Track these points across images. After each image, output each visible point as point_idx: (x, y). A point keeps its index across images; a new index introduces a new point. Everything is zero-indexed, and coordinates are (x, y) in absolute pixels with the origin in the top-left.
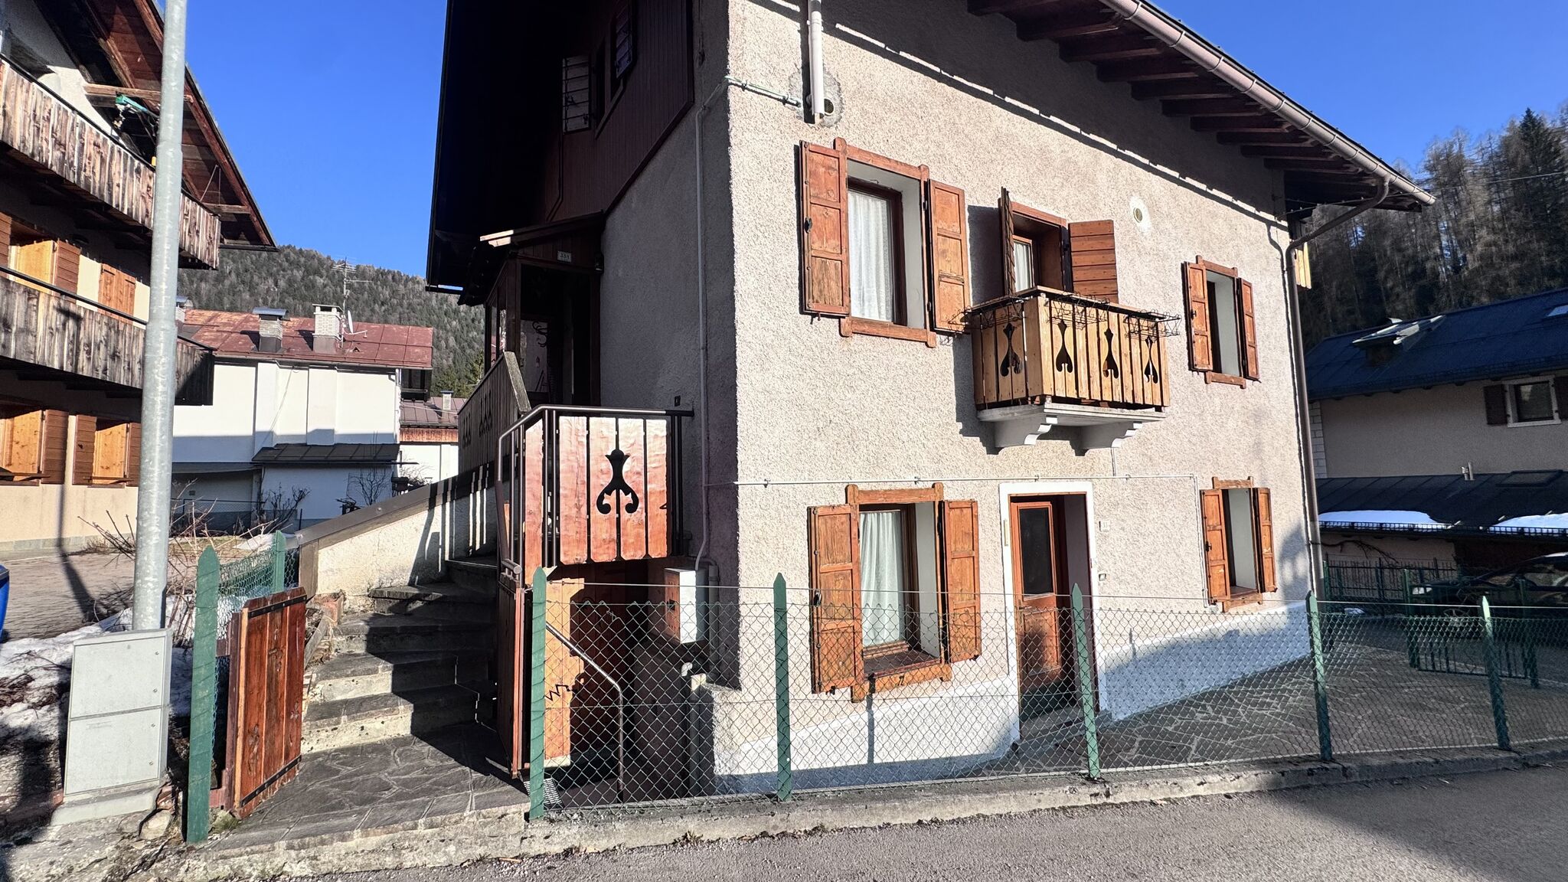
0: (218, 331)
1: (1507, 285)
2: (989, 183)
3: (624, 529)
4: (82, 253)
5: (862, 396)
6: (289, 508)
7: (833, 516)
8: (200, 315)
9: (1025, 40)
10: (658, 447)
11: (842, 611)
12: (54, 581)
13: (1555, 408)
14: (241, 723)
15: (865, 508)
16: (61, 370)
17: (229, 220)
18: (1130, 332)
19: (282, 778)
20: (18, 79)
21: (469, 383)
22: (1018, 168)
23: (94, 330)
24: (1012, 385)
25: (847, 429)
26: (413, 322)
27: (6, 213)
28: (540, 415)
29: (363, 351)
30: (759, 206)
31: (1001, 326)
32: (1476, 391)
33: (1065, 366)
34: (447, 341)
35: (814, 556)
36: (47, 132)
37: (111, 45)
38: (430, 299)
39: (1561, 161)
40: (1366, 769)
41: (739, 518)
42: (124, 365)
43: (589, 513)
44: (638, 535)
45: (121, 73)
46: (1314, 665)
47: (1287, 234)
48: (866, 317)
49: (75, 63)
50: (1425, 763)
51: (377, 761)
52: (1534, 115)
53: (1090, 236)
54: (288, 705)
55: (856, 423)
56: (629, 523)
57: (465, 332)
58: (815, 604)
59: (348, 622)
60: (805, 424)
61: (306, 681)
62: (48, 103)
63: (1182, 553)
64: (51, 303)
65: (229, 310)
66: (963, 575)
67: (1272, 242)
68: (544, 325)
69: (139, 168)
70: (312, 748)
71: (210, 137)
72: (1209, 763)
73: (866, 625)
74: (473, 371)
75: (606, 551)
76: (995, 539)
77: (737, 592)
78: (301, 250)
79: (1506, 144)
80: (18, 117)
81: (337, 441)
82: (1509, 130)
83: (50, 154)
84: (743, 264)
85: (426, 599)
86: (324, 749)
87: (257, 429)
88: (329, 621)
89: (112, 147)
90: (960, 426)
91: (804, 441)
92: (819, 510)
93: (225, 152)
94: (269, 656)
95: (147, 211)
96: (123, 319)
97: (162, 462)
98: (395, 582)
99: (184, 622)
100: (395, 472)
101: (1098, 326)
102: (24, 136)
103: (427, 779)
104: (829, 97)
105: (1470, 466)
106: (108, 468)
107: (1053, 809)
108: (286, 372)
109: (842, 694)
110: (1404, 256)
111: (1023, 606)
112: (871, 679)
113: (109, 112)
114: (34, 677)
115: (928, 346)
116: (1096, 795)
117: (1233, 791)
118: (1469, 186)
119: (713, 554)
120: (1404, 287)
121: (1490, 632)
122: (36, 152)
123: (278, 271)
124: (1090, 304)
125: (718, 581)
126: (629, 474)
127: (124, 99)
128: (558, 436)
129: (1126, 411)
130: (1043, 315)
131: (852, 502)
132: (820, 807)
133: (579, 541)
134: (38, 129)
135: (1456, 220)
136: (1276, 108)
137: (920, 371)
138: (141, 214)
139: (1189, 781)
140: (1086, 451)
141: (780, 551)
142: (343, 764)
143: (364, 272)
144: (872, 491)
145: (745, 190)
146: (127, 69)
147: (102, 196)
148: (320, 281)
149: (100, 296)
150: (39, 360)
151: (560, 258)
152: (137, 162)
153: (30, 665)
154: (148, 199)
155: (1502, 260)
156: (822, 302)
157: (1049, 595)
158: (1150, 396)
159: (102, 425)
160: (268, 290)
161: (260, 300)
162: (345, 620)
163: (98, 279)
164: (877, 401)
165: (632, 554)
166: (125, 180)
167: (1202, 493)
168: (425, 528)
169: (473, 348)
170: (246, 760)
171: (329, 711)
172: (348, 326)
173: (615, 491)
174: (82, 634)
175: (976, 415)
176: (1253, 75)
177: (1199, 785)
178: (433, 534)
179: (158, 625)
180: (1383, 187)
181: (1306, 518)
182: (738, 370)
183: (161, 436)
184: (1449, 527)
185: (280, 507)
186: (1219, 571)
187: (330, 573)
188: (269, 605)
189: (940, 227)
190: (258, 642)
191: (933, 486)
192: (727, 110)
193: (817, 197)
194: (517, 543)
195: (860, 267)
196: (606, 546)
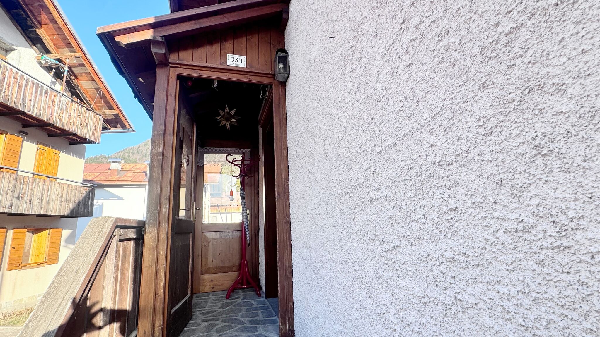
4: (25, 140)
17: (108, 117)
37: (42, 32)
45: (50, 47)
106: (38, 255)
146: (53, 44)
151: (230, 63)
154: (52, 108)
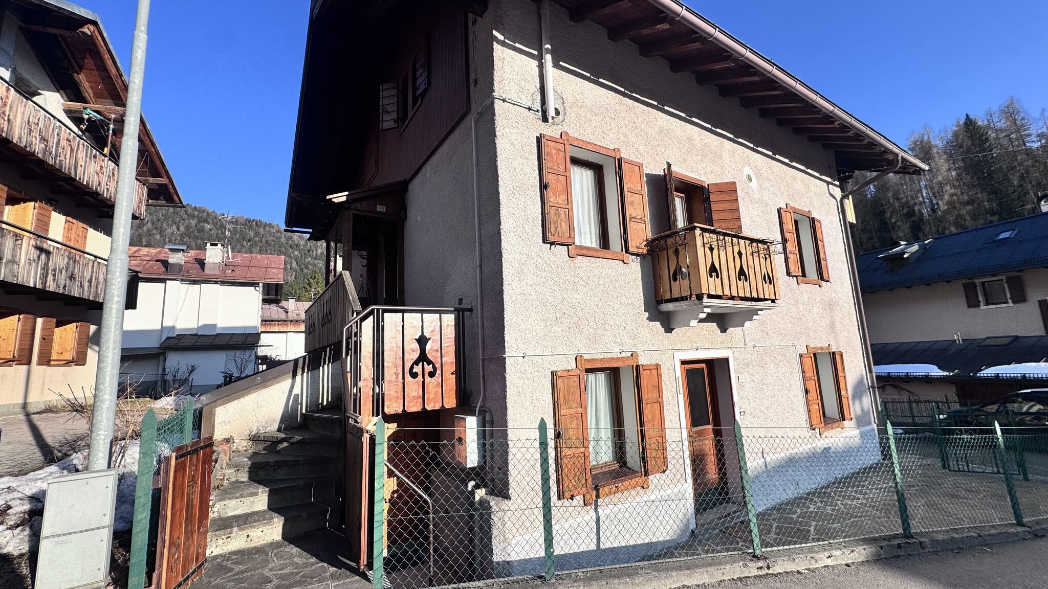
0: (141, 260)
1: (965, 220)
2: (657, 159)
3: (427, 389)
4: (53, 210)
5: (584, 296)
6: (184, 378)
7: (568, 377)
8: (132, 250)
9: (674, 72)
10: (449, 332)
11: (577, 444)
12: (22, 433)
13: (1009, 296)
14: (167, 537)
15: (588, 371)
16: (35, 288)
17: (153, 187)
18: (753, 252)
19: (193, 576)
20: (19, 99)
21: (306, 291)
22: (674, 150)
23: (59, 260)
24: (680, 287)
25: (575, 318)
26: (269, 252)
27: (4, 184)
28: (372, 313)
29: (239, 272)
30: (515, 175)
31: (671, 249)
32: (959, 286)
33: (714, 274)
34: (291, 264)
35: (556, 404)
36: (36, 132)
37: (82, 78)
38: (280, 238)
39: (990, 146)
40: (935, 542)
42: (78, 283)
43: (403, 378)
44: (437, 392)
45: (87, 95)
46: (894, 471)
47: (839, 189)
48: (583, 244)
49: (57, 89)
50: (972, 536)
51: (259, 560)
52: (971, 117)
53: (722, 192)
54: (199, 522)
55: (581, 314)
56: (430, 384)
57: (303, 258)
58: (558, 438)
59: (236, 459)
60: (548, 315)
61: (211, 503)
62: (38, 113)
63: (791, 396)
64: (31, 244)
65: (146, 246)
66: (654, 415)
67: (831, 195)
68: (365, 253)
69: (95, 154)
70: (212, 552)
71: (144, 135)
72: (831, 541)
73: (591, 451)
74: (310, 284)
75: (416, 404)
76: (672, 390)
77: (507, 430)
78: (195, 207)
79: (956, 135)
80: (18, 122)
81: (218, 332)
82: (957, 126)
83: (37, 146)
85: (291, 441)
86: (221, 552)
87: (164, 325)
88: (223, 459)
89: (79, 142)
90: (647, 315)
91: (547, 327)
92: (559, 373)
93: (153, 144)
94: (188, 486)
95: (99, 182)
96: (78, 252)
98: (268, 429)
99: (119, 461)
100: (256, 353)
101: (733, 248)
102: (21, 134)
103: (297, 573)
104: (557, 106)
105: (959, 334)
106: (61, 353)
107: (733, 579)
108: (186, 286)
109: (579, 499)
110: (901, 203)
111: (691, 434)
112: (597, 489)
113: (77, 119)
114: (12, 506)
115: (624, 263)
116: (761, 568)
117: (850, 561)
118: (937, 160)
119: (488, 405)
120: (902, 221)
121: (1002, 445)
122: (28, 145)
123: (180, 221)
124: (728, 235)
125: (492, 424)
126: (430, 351)
127: (89, 111)
128: (383, 327)
129: (754, 303)
130: (699, 242)
131: (580, 367)
132: (575, 584)
133: (397, 398)
134: (31, 130)
135: (930, 180)
136: (831, 112)
137: (620, 279)
138: (95, 184)
139: (821, 555)
140: (727, 329)
141: (534, 401)
142: (235, 563)
143: (237, 220)
144: (593, 359)
145: (506, 164)
146: (91, 93)
147: (70, 173)
148: (208, 227)
149: (63, 238)
150: (20, 281)
151: (378, 209)
152: (94, 151)
153: (11, 496)
154: (100, 175)
155: (961, 204)
156: (557, 235)
157: (708, 427)
158: (768, 293)
159: (59, 324)
160: (172, 233)
161: (167, 240)
162: (234, 457)
163: (63, 227)
164: (593, 299)
165: (433, 406)
166: (86, 162)
167: (801, 356)
168: (290, 391)
169: (308, 269)
170: (170, 564)
171: (226, 524)
172: (228, 256)
173: (421, 363)
174: (48, 472)
175: (657, 308)
176: (817, 93)
177: (828, 558)
178: (295, 395)
179: (106, 465)
180: (898, 161)
181: (866, 370)
182: (504, 280)
183: (115, 331)
184: (951, 374)
185: (178, 377)
186: (815, 407)
187: (223, 424)
188: (189, 449)
189: (629, 187)
190: (181, 476)
191: (632, 355)
192: (494, 115)
193: (551, 168)
194: (355, 400)
195: (578, 213)
196: (416, 401)
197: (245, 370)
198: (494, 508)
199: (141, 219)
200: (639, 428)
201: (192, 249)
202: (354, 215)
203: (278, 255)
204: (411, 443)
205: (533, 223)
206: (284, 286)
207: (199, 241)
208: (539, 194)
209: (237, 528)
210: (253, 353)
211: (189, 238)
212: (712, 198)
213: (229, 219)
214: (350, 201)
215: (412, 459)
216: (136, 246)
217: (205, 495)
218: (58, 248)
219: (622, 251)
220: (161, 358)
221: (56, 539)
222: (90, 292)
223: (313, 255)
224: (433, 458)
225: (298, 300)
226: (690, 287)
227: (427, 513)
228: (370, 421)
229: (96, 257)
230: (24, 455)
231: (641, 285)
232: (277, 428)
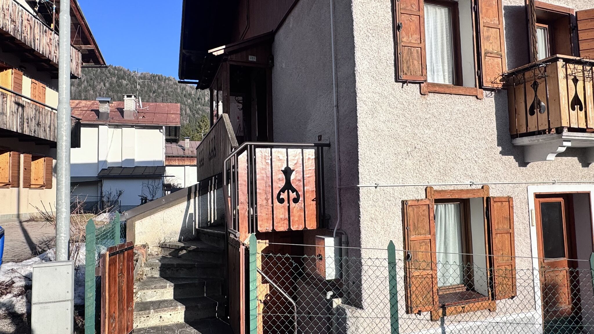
0: (81, 110)
3: (292, 212)
4: (23, 75)
5: (435, 131)
6: (115, 200)
7: (418, 206)
8: (73, 102)
10: (310, 165)
11: (424, 265)
12: (18, 234)
14: (107, 311)
15: (437, 201)
16: (17, 132)
17: (85, 53)
21: (198, 133)
23: (30, 112)
24: (538, 121)
25: (426, 152)
26: (169, 101)
28: (245, 148)
29: (148, 117)
30: (369, 18)
31: (529, 83)
33: (577, 107)
34: (185, 110)
35: (406, 230)
36: (8, 16)
38: (177, 89)
41: (360, 206)
42: (42, 128)
43: (272, 203)
44: (300, 216)
48: (436, 82)
53: (591, 19)
54: (127, 303)
55: (431, 148)
56: (295, 209)
57: (194, 105)
58: (408, 260)
59: (150, 260)
60: (399, 149)
61: (134, 291)
64: (12, 100)
65: (85, 100)
66: (503, 244)
68: (241, 98)
69: (46, 30)
70: (137, 326)
71: (76, 11)
73: (439, 274)
74: (200, 126)
75: (283, 225)
76: (525, 222)
77: (360, 251)
78: (115, 67)
81: (136, 165)
83: (10, 27)
84: (360, 54)
85: (188, 249)
86: (143, 327)
87: (99, 160)
88: (142, 260)
89: (35, 20)
90: (500, 149)
91: (399, 160)
92: (409, 202)
94: (119, 277)
95: (50, 51)
96: (41, 106)
97: (66, 176)
98: (172, 239)
99: (75, 257)
100: (163, 181)
106: (37, 180)
108: (112, 130)
109: (426, 315)
111: (543, 266)
112: (443, 307)
114: (15, 281)
115: (478, 98)
119: (344, 228)
122: (4, 26)
123: (105, 78)
125: (347, 244)
126: (294, 181)
128: (255, 159)
130: (561, 73)
131: (430, 198)
133: (267, 219)
134: (5, 14)
137: (472, 114)
138: (47, 53)
140: (590, 164)
141: (385, 227)
143: (145, 77)
144: (442, 191)
145: (360, 8)
147: (31, 45)
148: (125, 82)
149: (31, 95)
150: (8, 127)
151: (250, 59)
152: (45, 27)
153: (13, 275)
154: (50, 45)
156: (409, 74)
157: (562, 259)
159: (34, 158)
160: (101, 89)
161: (98, 94)
162: (149, 259)
163: (30, 87)
164: (445, 134)
165: (297, 227)
166: (40, 36)
168: (186, 211)
169: (199, 114)
170: (110, 330)
171: (145, 307)
172: (140, 105)
173: (287, 191)
174: (33, 261)
175: (511, 141)
178: (190, 214)
179: (67, 258)
182: (358, 118)
183: (65, 163)
185: (111, 199)
187: (141, 234)
188: (118, 250)
189: (485, 21)
190: (114, 269)
191: (483, 188)
193: (405, 9)
194: (235, 220)
195: (431, 51)
196: (283, 222)
197: (155, 194)
198: (349, 314)
199: (79, 79)
200: (488, 255)
201: (115, 101)
202: (230, 65)
203: (176, 103)
204: (278, 255)
205: (385, 64)
206: (181, 128)
207: (119, 95)
208: (392, 35)
209: (153, 310)
210: (161, 181)
211: (113, 92)
212: (580, 26)
213: (139, 75)
214: (227, 53)
215: (279, 268)
216: (78, 99)
217: (130, 284)
218: (28, 103)
219: (476, 86)
220: (99, 184)
221: (41, 305)
222: (51, 135)
223: (202, 102)
224: (296, 268)
225: (192, 139)
226: (549, 121)
227: (291, 313)
228: (246, 237)
229: (52, 109)
230: (20, 249)
231: (495, 119)
232: (178, 239)
